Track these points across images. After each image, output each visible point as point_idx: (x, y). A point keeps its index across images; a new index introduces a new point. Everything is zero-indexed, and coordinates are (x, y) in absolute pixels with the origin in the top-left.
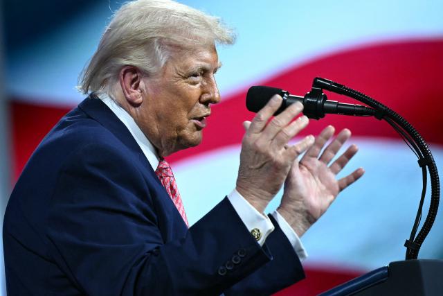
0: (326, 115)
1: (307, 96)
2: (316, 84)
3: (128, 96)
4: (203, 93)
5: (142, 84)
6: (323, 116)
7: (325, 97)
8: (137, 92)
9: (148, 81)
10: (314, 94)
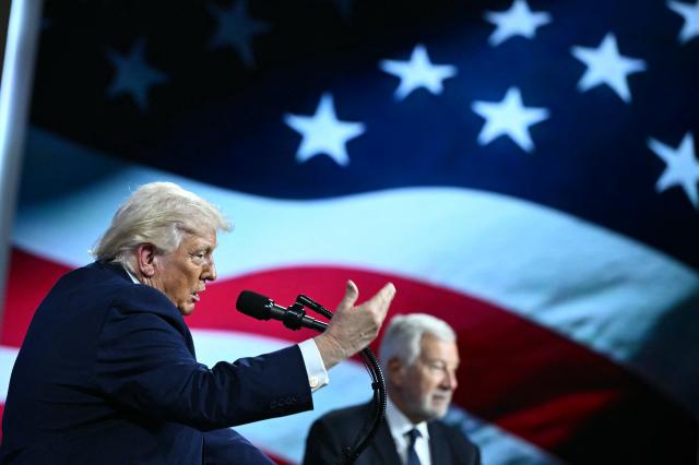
0: (303, 328)
1: (289, 309)
2: (299, 300)
3: (143, 269)
4: (204, 271)
5: (155, 260)
6: (299, 329)
7: (305, 313)
8: (150, 266)
9: (161, 258)
10: (296, 308)
